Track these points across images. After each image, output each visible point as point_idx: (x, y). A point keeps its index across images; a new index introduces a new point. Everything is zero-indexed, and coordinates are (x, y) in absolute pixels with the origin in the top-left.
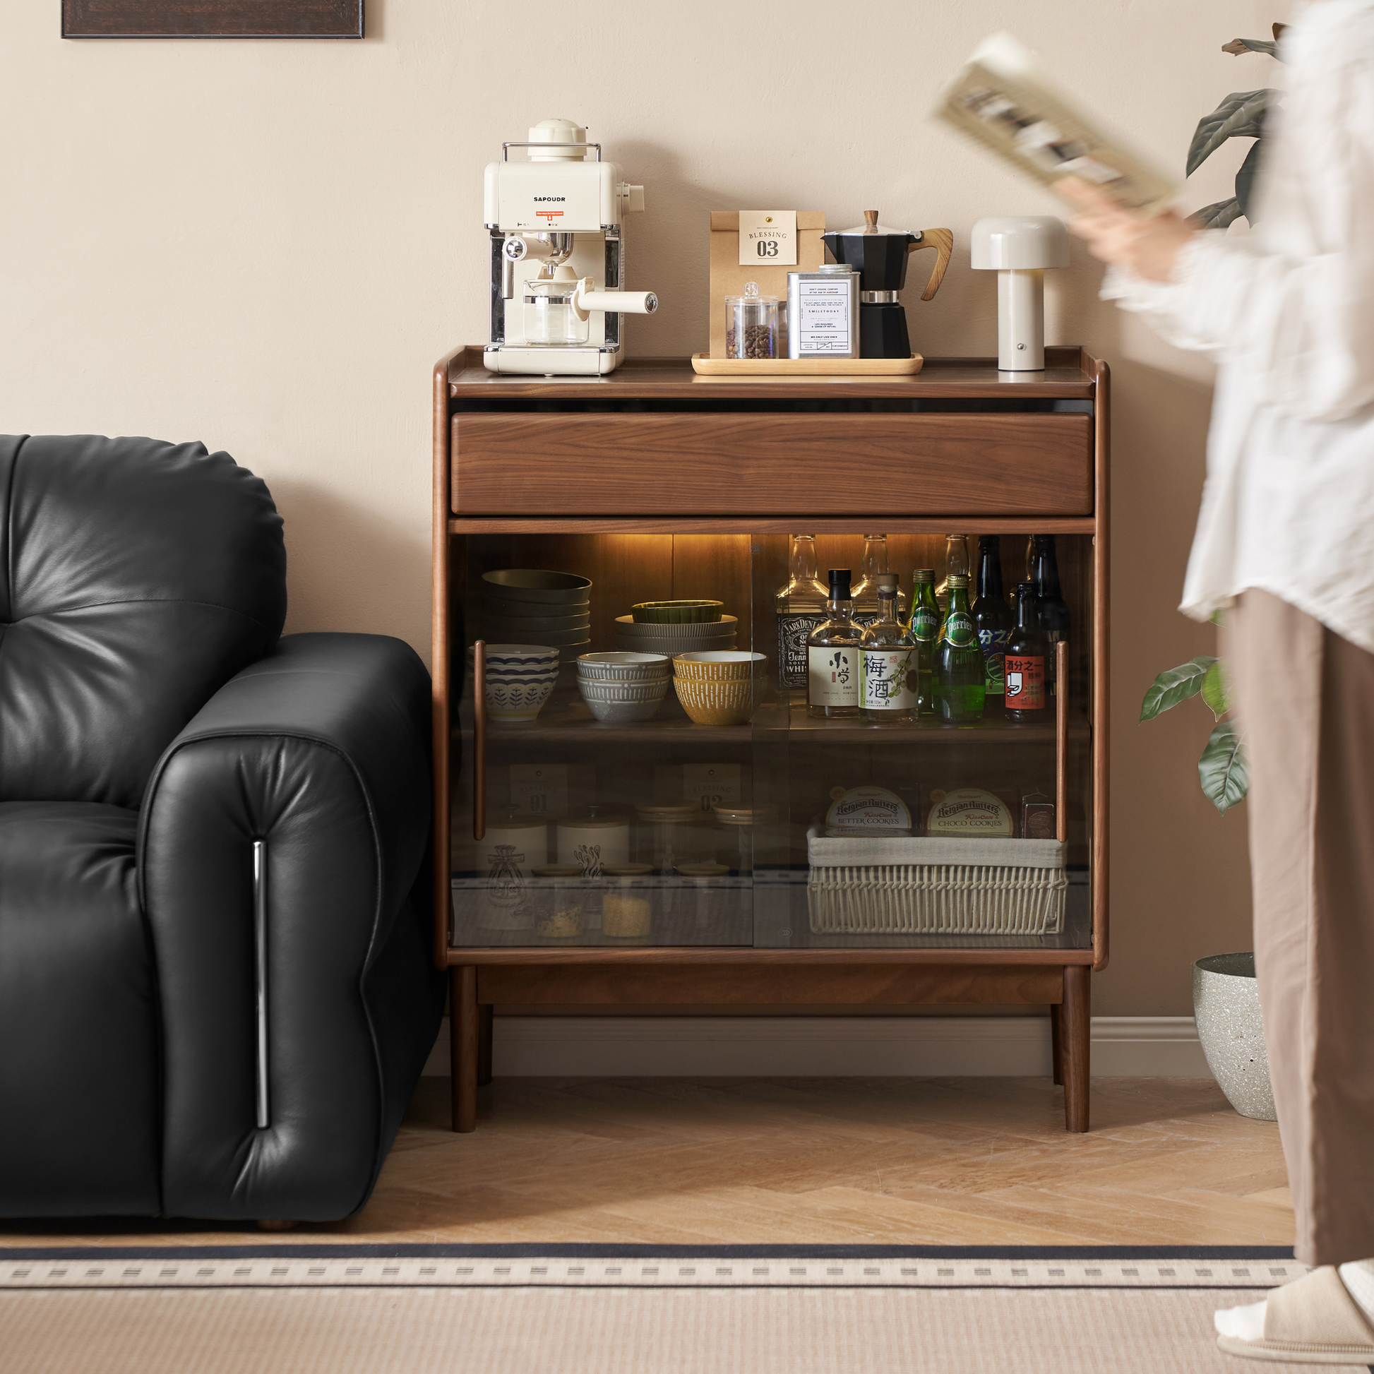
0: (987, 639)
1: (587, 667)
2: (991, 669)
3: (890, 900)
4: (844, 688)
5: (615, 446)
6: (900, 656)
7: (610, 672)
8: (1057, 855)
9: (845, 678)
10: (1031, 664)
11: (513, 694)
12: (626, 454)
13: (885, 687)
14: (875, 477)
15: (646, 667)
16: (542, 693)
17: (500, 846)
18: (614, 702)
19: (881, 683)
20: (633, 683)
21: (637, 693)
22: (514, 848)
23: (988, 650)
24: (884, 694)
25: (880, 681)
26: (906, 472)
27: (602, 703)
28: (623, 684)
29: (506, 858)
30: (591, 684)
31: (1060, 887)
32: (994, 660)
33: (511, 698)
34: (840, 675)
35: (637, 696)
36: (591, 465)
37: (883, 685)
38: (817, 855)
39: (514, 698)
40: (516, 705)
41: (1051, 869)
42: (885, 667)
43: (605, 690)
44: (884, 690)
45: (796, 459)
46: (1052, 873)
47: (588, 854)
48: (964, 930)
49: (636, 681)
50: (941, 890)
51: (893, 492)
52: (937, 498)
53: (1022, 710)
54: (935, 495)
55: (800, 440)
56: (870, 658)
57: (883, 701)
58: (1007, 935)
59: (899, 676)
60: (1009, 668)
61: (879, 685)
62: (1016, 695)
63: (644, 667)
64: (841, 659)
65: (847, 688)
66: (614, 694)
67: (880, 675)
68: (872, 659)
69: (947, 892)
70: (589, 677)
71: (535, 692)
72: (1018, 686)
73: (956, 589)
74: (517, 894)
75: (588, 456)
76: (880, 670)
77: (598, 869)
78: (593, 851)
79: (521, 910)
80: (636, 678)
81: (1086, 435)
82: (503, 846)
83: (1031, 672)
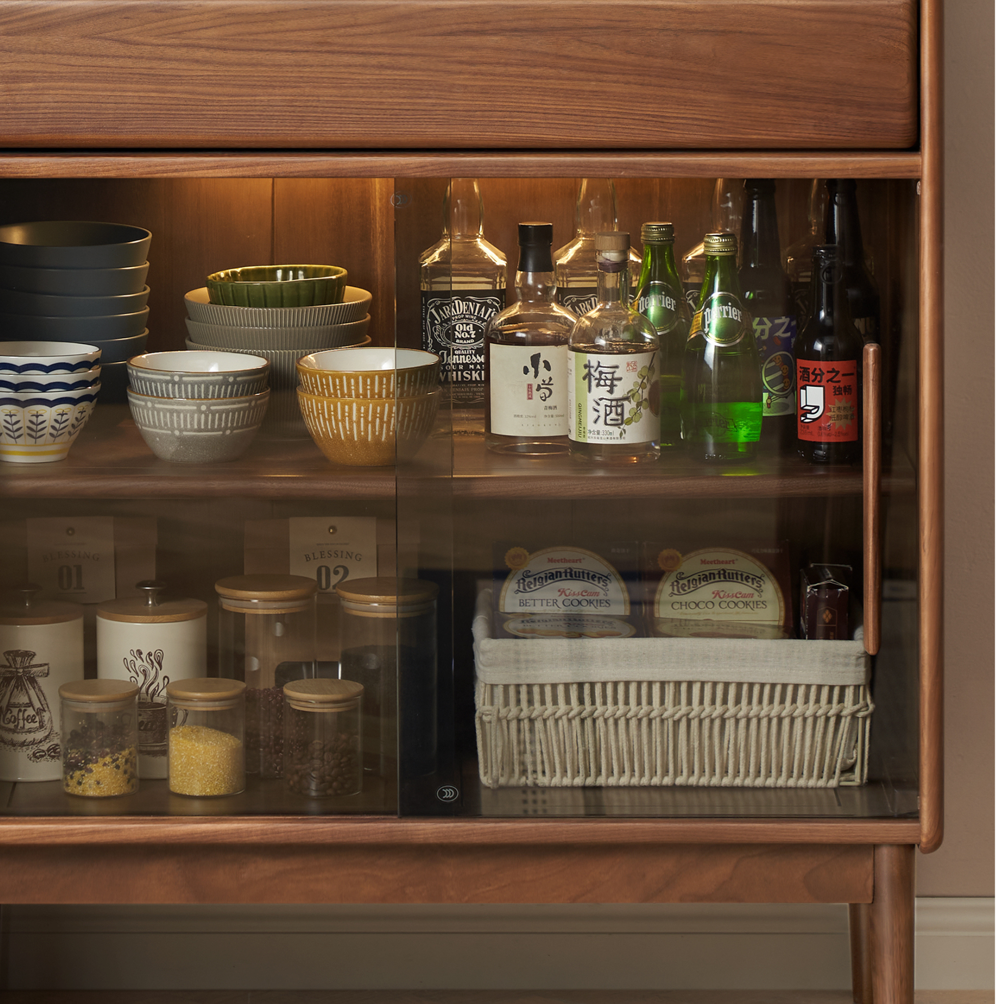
0: (763, 331)
1: (144, 379)
2: (768, 379)
3: (602, 734)
4: (546, 408)
5: (184, 42)
6: (641, 360)
7: (179, 388)
8: (857, 665)
10: (838, 372)
11: (31, 422)
12: (200, 54)
13: (619, 410)
14: (583, 91)
15: (235, 379)
16: (77, 419)
17: (12, 652)
18: (185, 433)
19: (614, 403)
20: (214, 405)
21: (220, 419)
22: (34, 655)
23: (765, 348)
24: (617, 420)
25: (611, 400)
26: (628, 83)
27: (167, 435)
28: (199, 406)
29: (21, 670)
30: (149, 404)
31: (860, 714)
32: (773, 364)
33: (29, 428)
34: (539, 388)
35: (220, 424)
37: (616, 406)
38: (490, 665)
39: (34, 427)
41: (849, 686)
42: (620, 379)
43: (172, 415)
44: (617, 414)
45: (461, 63)
46: (849, 693)
47: (145, 663)
48: (715, 781)
49: (219, 401)
50: (679, 720)
51: (609, 112)
52: (677, 121)
53: (829, 444)
54: (677, 118)
55: (467, 32)
56: (594, 364)
57: (616, 431)
58: (781, 788)
59: (640, 392)
60: (803, 378)
61: (611, 407)
62: (814, 420)
63: (231, 379)
64: (541, 365)
65: (550, 408)
66: (185, 421)
67: (611, 392)
68: (599, 366)
69: (689, 721)
70: (148, 395)
71: (65, 418)
72: (818, 407)
73: (720, 257)
74: (37, 725)
75: (142, 58)
76: (612, 383)
77: (161, 687)
78: (152, 658)
79: (43, 751)
80: (219, 397)
81: (905, 25)
82: (17, 651)
83: (837, 385)
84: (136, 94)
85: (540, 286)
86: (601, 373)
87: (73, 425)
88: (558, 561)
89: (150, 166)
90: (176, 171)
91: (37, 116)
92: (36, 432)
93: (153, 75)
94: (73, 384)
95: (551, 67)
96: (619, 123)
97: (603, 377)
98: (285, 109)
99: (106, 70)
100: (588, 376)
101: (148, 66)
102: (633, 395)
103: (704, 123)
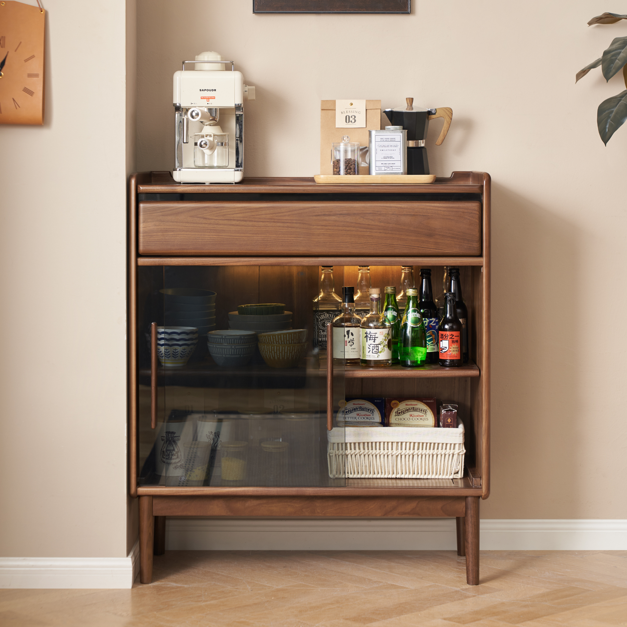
0: (426, 323)
1: (213, 338)
3: (371, 460)
4: (352, 349)
5: (225, 218)
6: (385, 331)
7: (225, 340)
8: (460, 437)
9: (352, 343)
10: (453, 335)
11: (173, 352)
13: (377, 348)
14: (365, 235)
16: (189, 351)
18: (227, 356)
19: (375, 346)
20: (237, 346)
21: (239, 351)
22: (175, 433)
23: (426, 329)
24: (376, 352)
26: (380, 233)
27: (220, 357)
28: (232, 346)
29: (171, 438)
30: (215, 346)
31: (461, 454)
32: (430, 334)
33: (173, 354)
34: (349, 342)
35: (239, 353)
36: (212, 229)
38: (333, 437)
39: (174, 354)
40: (175, 358)
41: (457, 444)
42: (377, 337)
43: (222, 350)
44: (376, 350)
45: (322, 226)
46: (457, 446)
47: (213, 435)
48: (410, 476)
50: (398, 455)
51: (374, 243)
52: (398, 246)
53: (450, 360)
54: (397, 245)
55: (324, 215)
56: (368, 332)
57: (376, 355)
60: (441, 337)
62: (445, 352)
63: (243, 337)
64: (350, 334)
65: (353, 349)
66: (227, 352)
67: (374, 342)
68: (370, 333)
69: (401, 455)
70: (214, 343)
71: (185, 351)
72: (446, 347)
73: (412, 296)
74: (176, 457)
75: (211, 224)
76: (375, 339)
77: (219, 444)
78: (216, 434)
79: (178, 466)
80: (238, 343)
81: (478, 213)
82: (169, 432)
83: (453, 340)
84: (209, 236)
85: (350, 308)
86: (371, 335)
87: (188, 353)
88: (357, 404)
89: (214, 261)
90: (223, 263)
91: (174, 244)
92: (175, 355)
93: (215, 230)
94: (188, 339)
95: (353, 227)
96: (377, 247)
97: (371, 337)
98: (262, 241)
99: (198, 228)
100: (367, 336)
101: (213, 227)
102: (382, 343)
103: (407, 247)
